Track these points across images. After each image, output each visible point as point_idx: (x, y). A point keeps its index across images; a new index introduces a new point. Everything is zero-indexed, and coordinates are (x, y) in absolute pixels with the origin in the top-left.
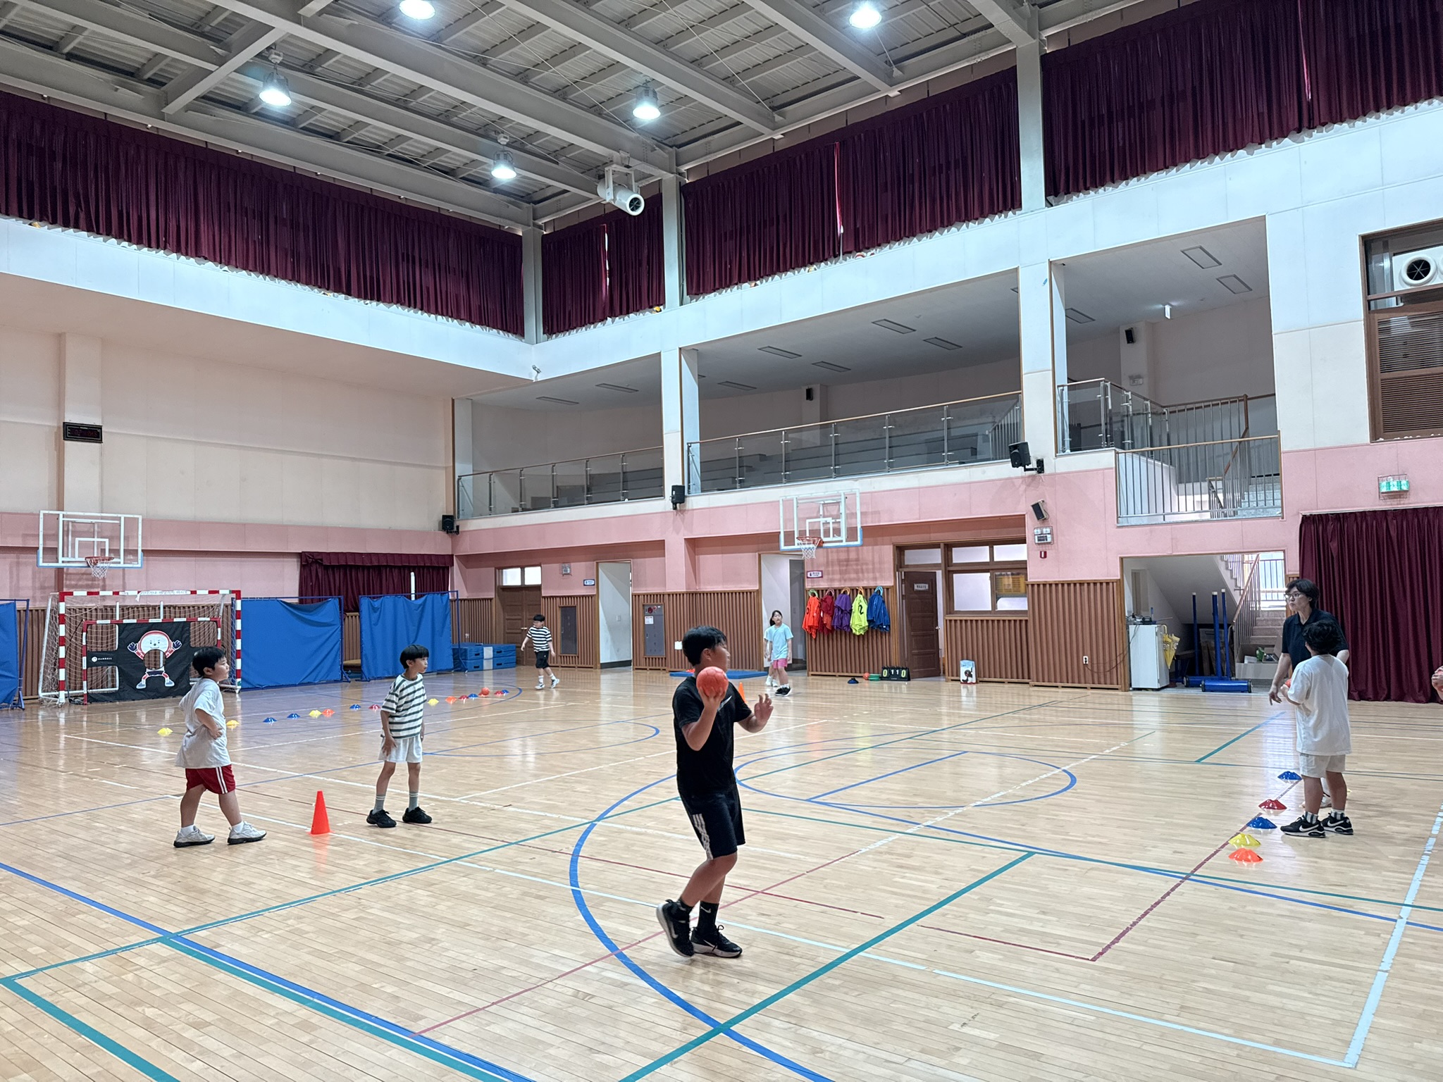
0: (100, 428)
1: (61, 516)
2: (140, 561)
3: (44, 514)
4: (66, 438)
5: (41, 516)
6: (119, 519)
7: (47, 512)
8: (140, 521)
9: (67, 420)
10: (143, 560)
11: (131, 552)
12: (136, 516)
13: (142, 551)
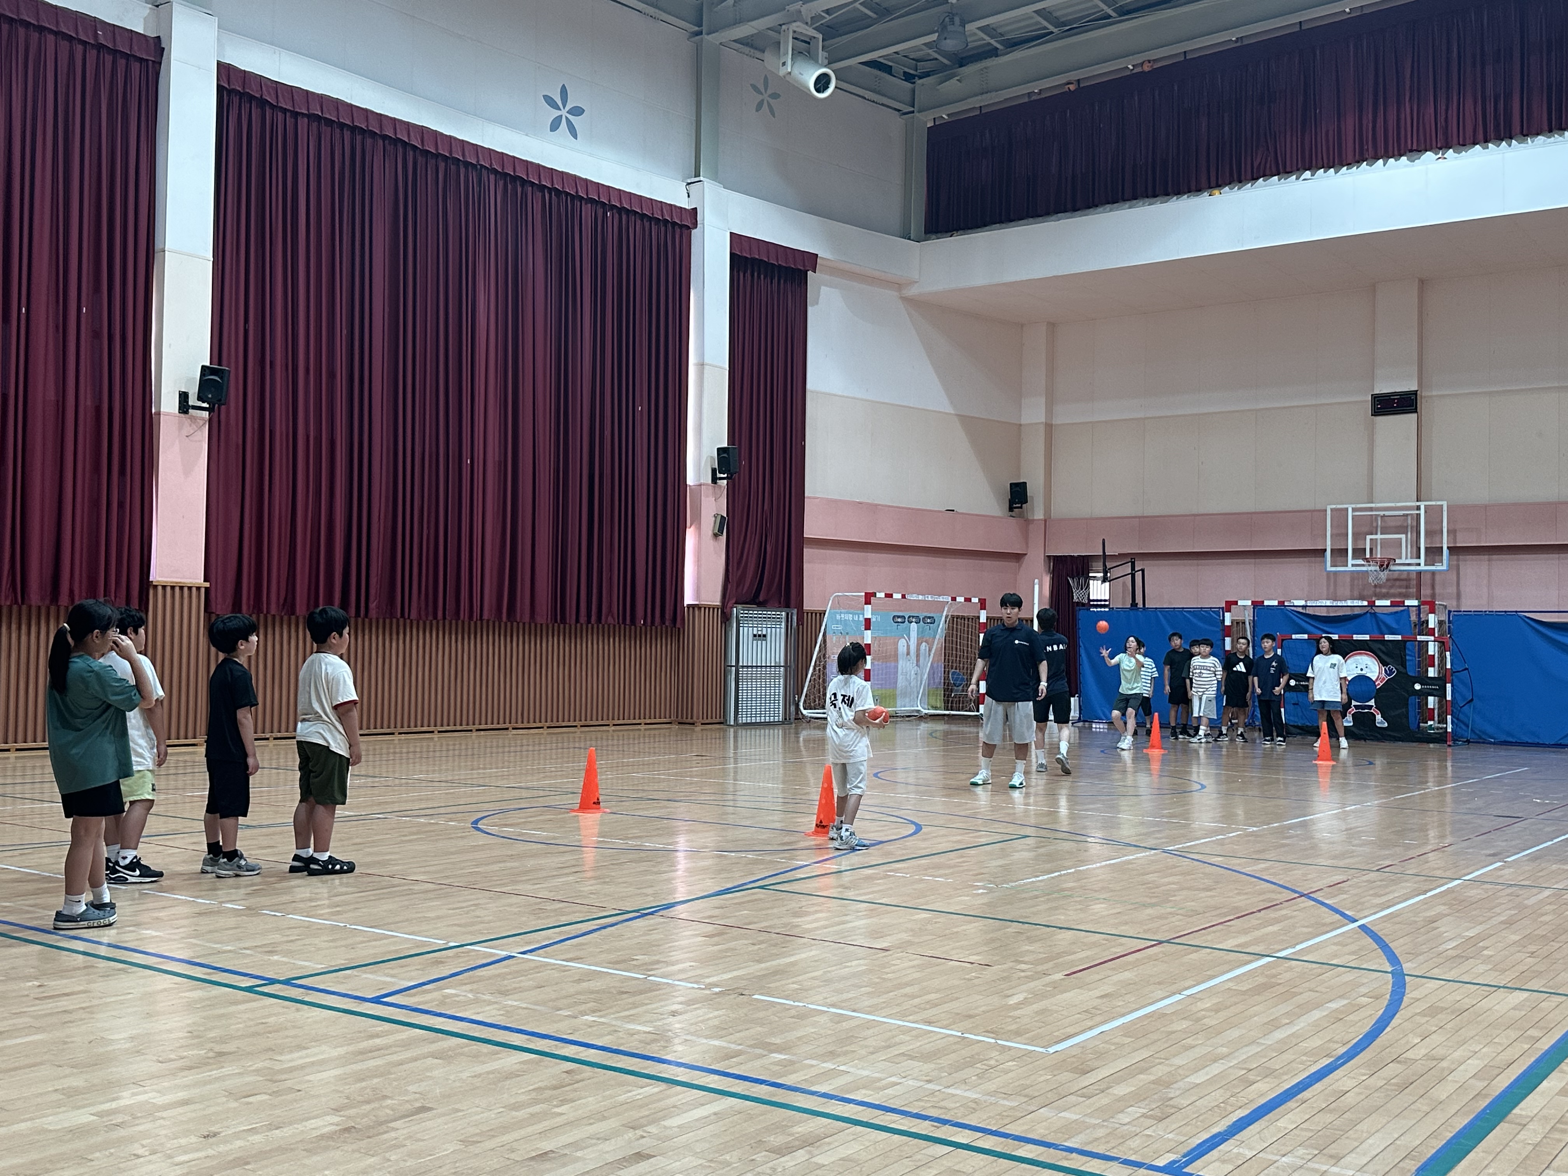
0: (1415, 393)
1: (1350, 510)
2: (1445, 562)
3: (1332, 510)
4: (1376, 412)
5: (1329, 512)
6: (1418, 508)
7: (1334, 506)
8: (1445, 508)
9: (1377, 391)
10: (1449, 560)
11: (1434, 553)
12: (1439, 503)
13: (1448, 548)
